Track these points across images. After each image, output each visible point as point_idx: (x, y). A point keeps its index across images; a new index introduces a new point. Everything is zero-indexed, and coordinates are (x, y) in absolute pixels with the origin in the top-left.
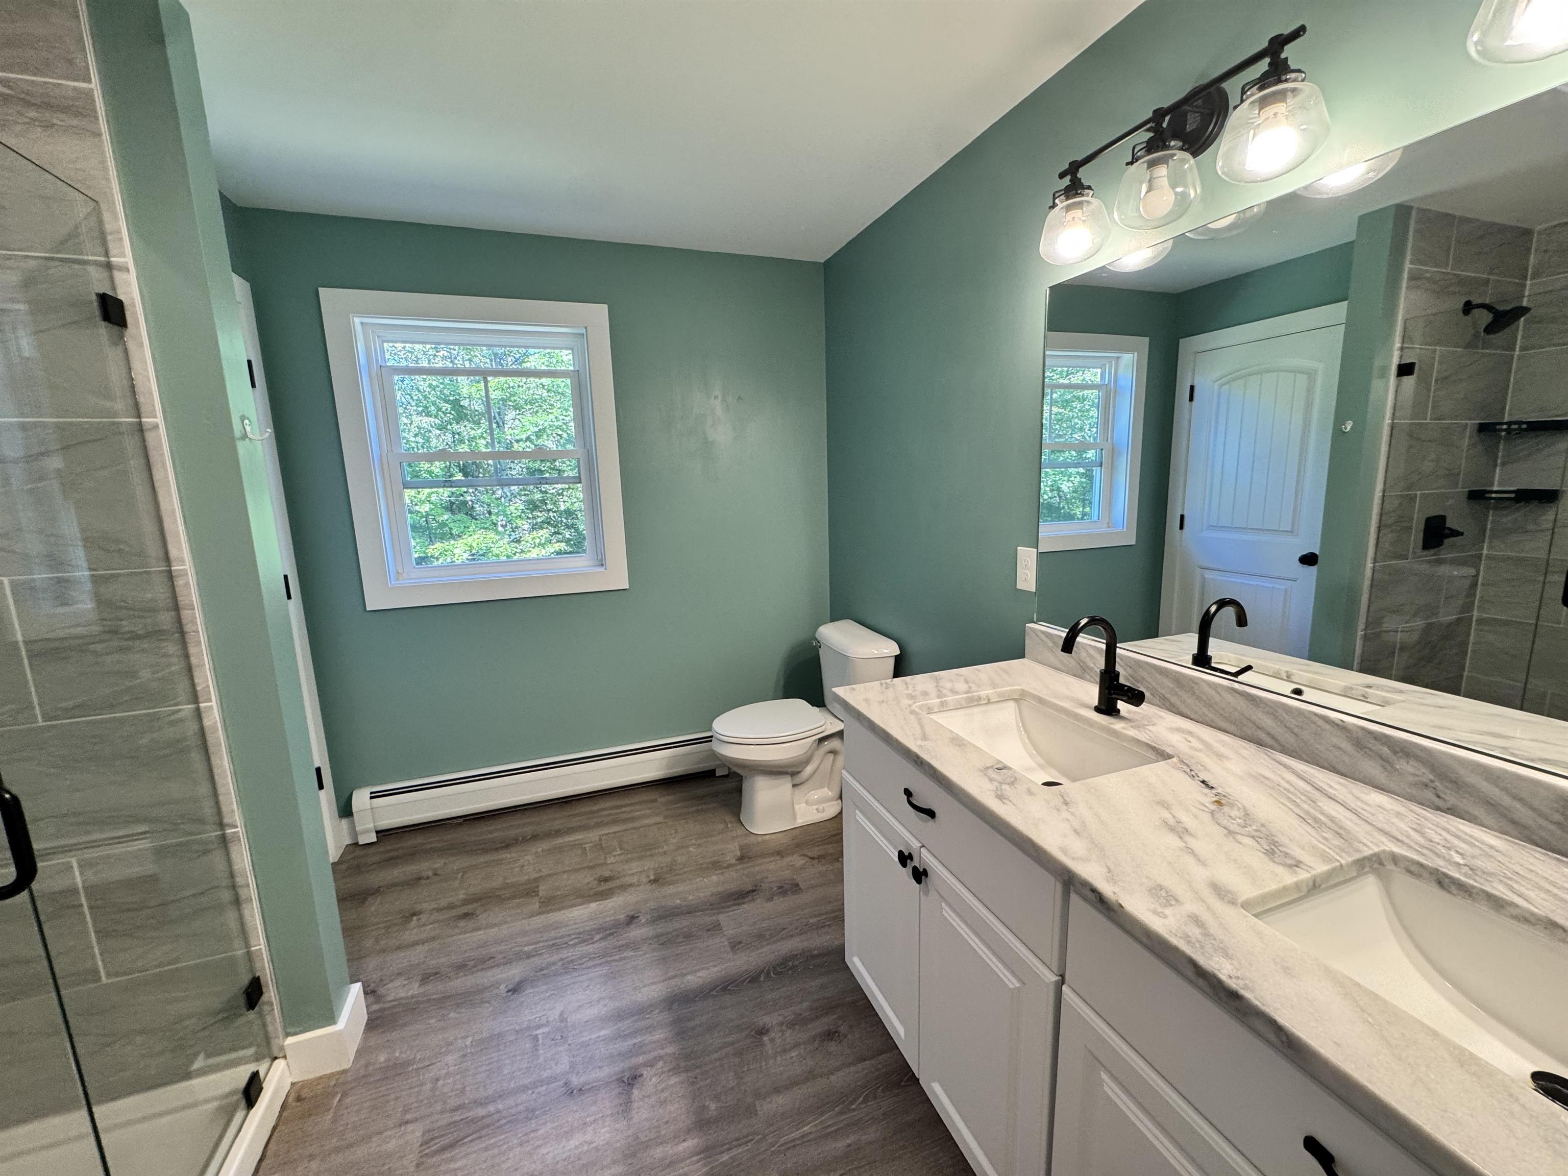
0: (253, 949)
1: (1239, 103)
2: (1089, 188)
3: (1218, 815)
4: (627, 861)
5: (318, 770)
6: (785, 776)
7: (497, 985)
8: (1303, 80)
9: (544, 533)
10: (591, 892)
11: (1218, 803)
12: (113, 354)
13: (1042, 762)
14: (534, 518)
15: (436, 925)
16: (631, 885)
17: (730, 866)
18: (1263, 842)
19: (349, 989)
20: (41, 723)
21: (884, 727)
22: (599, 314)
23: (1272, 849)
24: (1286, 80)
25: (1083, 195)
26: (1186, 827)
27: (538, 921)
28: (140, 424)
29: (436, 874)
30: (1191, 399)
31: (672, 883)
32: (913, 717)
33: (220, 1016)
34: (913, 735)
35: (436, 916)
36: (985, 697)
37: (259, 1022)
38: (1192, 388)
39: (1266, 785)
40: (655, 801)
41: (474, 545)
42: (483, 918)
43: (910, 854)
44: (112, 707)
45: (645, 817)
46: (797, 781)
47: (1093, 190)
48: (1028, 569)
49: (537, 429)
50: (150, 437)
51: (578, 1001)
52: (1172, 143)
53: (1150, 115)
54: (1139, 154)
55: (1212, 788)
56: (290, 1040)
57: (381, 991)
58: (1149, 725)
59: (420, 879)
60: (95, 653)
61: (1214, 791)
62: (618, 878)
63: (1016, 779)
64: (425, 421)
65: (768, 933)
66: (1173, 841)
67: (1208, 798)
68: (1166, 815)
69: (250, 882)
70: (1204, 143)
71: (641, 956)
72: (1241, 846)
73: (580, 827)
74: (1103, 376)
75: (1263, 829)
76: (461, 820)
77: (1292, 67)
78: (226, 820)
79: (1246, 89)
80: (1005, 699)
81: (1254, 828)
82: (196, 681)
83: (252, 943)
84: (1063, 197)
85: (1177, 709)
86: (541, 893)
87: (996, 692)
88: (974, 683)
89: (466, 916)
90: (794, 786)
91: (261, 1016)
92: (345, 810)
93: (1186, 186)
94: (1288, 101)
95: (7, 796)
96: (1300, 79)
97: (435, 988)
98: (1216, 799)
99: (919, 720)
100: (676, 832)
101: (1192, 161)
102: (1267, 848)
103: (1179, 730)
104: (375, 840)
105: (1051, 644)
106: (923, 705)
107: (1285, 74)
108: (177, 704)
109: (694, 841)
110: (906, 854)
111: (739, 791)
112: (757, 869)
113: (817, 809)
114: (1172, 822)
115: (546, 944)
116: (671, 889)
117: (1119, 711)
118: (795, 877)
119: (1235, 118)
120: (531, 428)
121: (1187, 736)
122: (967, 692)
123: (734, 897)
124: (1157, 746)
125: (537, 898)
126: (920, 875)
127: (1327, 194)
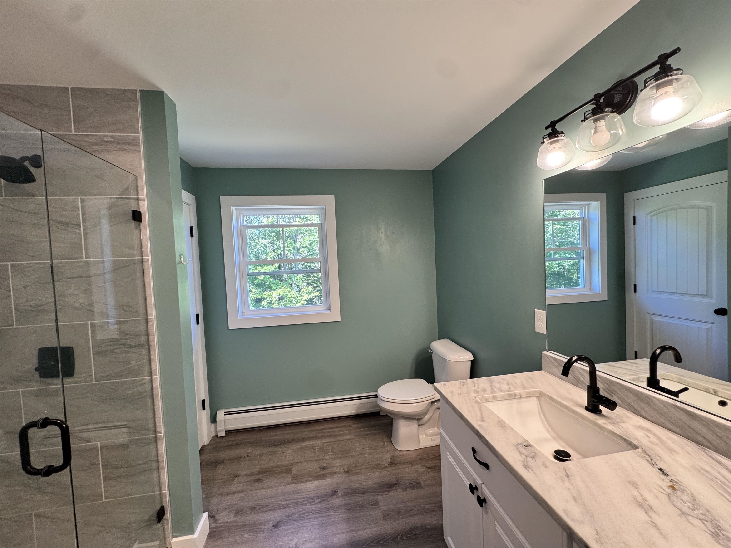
0: (163, 492)
1: (644, 88)
2: (562, 133)
3: (674, 498)
4: (335, 459)
5: (203, 401)
6: (414, 420)
7: (268, 521)
8: (681, 74)
9: (310, 288)
10: (317, 475)
11: (672, 487)
12: (136, 232)
13: (554, 435)
14: (308, 280)
15: (245, 484)
16: (335, 473)
17: (385, 467)
18: (708, 524)
19: (202, 515)
20: (94, 382)
21: (460, 411)
22: (331, 199)
23: (716, 531)
24: (671, 75)
25: (559, 137)
26: (651, 505)
27: (292, 488)
28: (142, 260)
29: (248, 456)
30: (634, 223)
31: (355, 474)
32: (476, 405)
33: (147, 524)
34: (476, 417)
35: (246, 479)
36: (518, 394)
37: (162, 528)
38: (634, 218)
39: (707, 477)
40: (350, 426)
41: (281, 293)
42: (266, 483)
43: (476, 486)
44: (120, 376)
45: (346, 435)
46: (420, 423)
47: (564, 134)
48: (541, 322)
49: (310, 242)
50: (145, 264)
51: (305, 538)
52: (606, 110)
53: (593, 97)
54: (588, 116)
55: (667, 475)
56: (174, 540)
57: (217, 517)
58: (621, 423)
59: (241, 457)
60: (116, 353)
61: (669, 478)
62: (330, 468)
63: (536, 454)
64: (265, 241)
65: (403, 511)
66: (641, 515)
67: (664, 483)
68: (636, 493)
69: (164, 459)
70: (626, 107)
71: (337, 515)
72: (692, 526)
73: (315, 437)
74: (581, 213)
75: (707, 514)
76: (262, 428)
77: (674, 68)
78: (158, 430)
79: (647, 81)
80: (530, 396)
81: (701, 512)
82: (152, 366)
83: (163, 490)
84: (548, 138)
85: (639, 413)
86: (293, 472)
87: (525, 392)
88: (512, 385)
89: (258, 480)
90: (419, 425)
91: (163, 526)
92: (214, 420)
93: (616, 129)
94: (674, 84)
95: (64, 426)
96: (680, 73)
97: (241, 519)
98: (671, 484)
99: (480, 407)
100: (359, 445)
101: (619, 117)
102: (713, 531)
103: (641, 428)
104: (224, 435)
105: (557, 364)
106: (482, 397)
107: (671, 72)
108: (144, 376)
109: (368, 451)
110: (474, 486)
111: (391, 424)
112: (399, 471)
113: (431, 439)
114: (640, 499)
115: (293, 501)
116: (354, 478)
117: (600, 411)
118: (419, 478)
119: (641, 96)
120: (307, 242)
121: (647, 433)
122: (508, 391)
123: (387, 486)
124: (627, 438)
125: (290, 476)
126: (482, 501)
127: (705, 127)
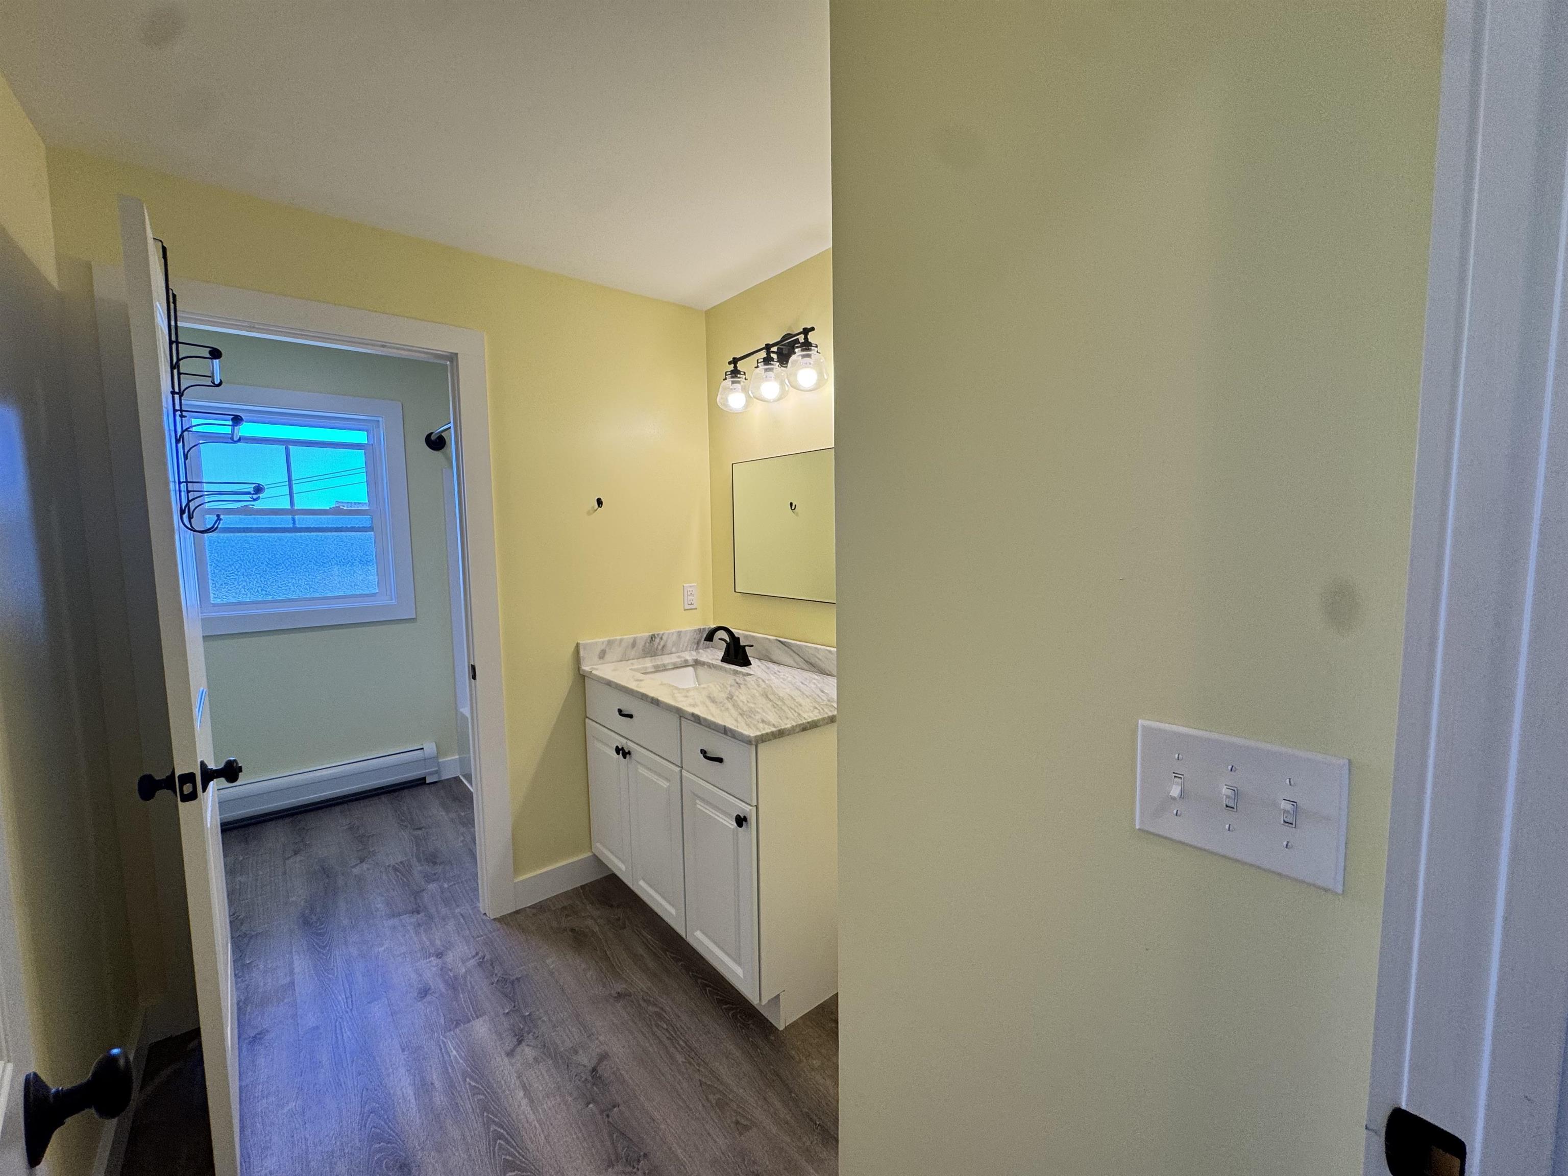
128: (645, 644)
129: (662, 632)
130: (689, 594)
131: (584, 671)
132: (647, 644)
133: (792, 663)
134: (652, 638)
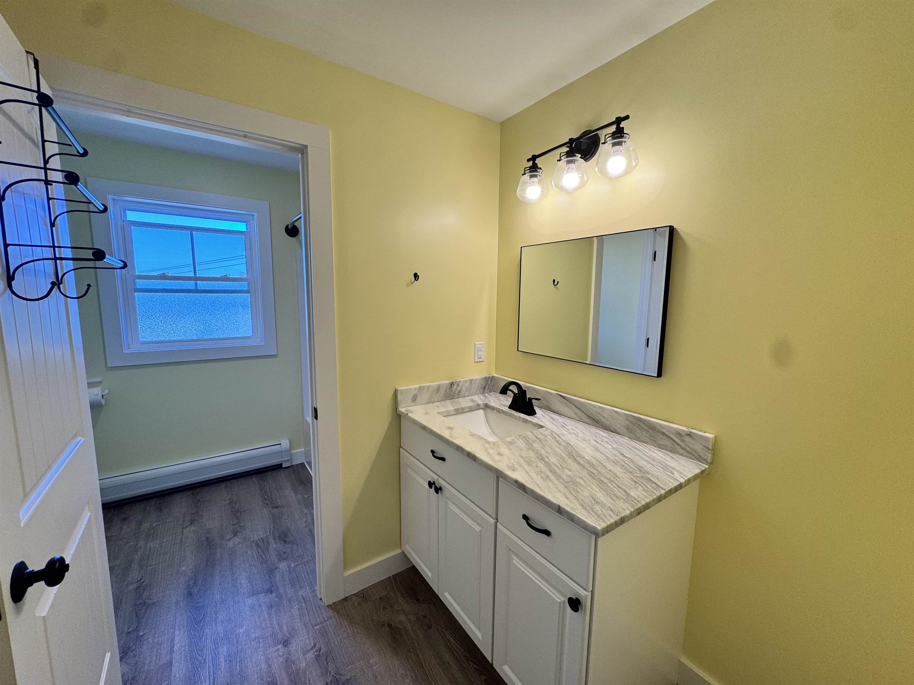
128: (446, 389)
129: (459, 380)
130: (479, 350)
131: (400, 411)
132: (448, 390)
133: (573, 415)
134: (451, 385)
